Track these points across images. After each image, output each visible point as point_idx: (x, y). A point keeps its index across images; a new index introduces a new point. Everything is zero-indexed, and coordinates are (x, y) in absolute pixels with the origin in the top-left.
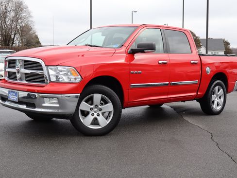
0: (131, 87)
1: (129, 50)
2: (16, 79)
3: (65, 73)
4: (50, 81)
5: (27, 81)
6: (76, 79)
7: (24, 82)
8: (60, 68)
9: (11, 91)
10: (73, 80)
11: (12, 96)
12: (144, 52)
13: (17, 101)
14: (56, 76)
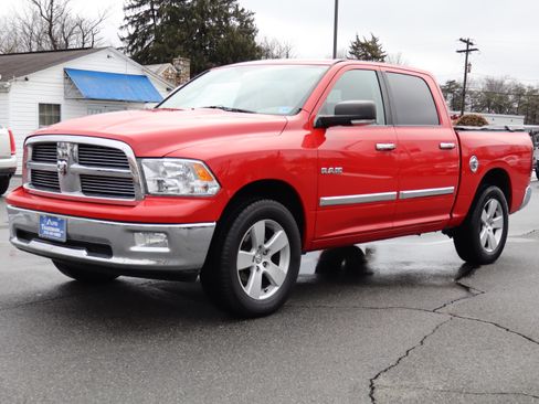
0: (321, 204)
1: (315, 121)
2: (58, 189)
3: (178, 173)
4: (146, 192)
5: (84, 192)
6: (206, 187)
7: (79, 194)
8: (167, 162)
9: (48, 217)
10: (199, 191)
11: (49, 228)
12: (351, 125)
13: (64, 240)
14: (158, 181)
